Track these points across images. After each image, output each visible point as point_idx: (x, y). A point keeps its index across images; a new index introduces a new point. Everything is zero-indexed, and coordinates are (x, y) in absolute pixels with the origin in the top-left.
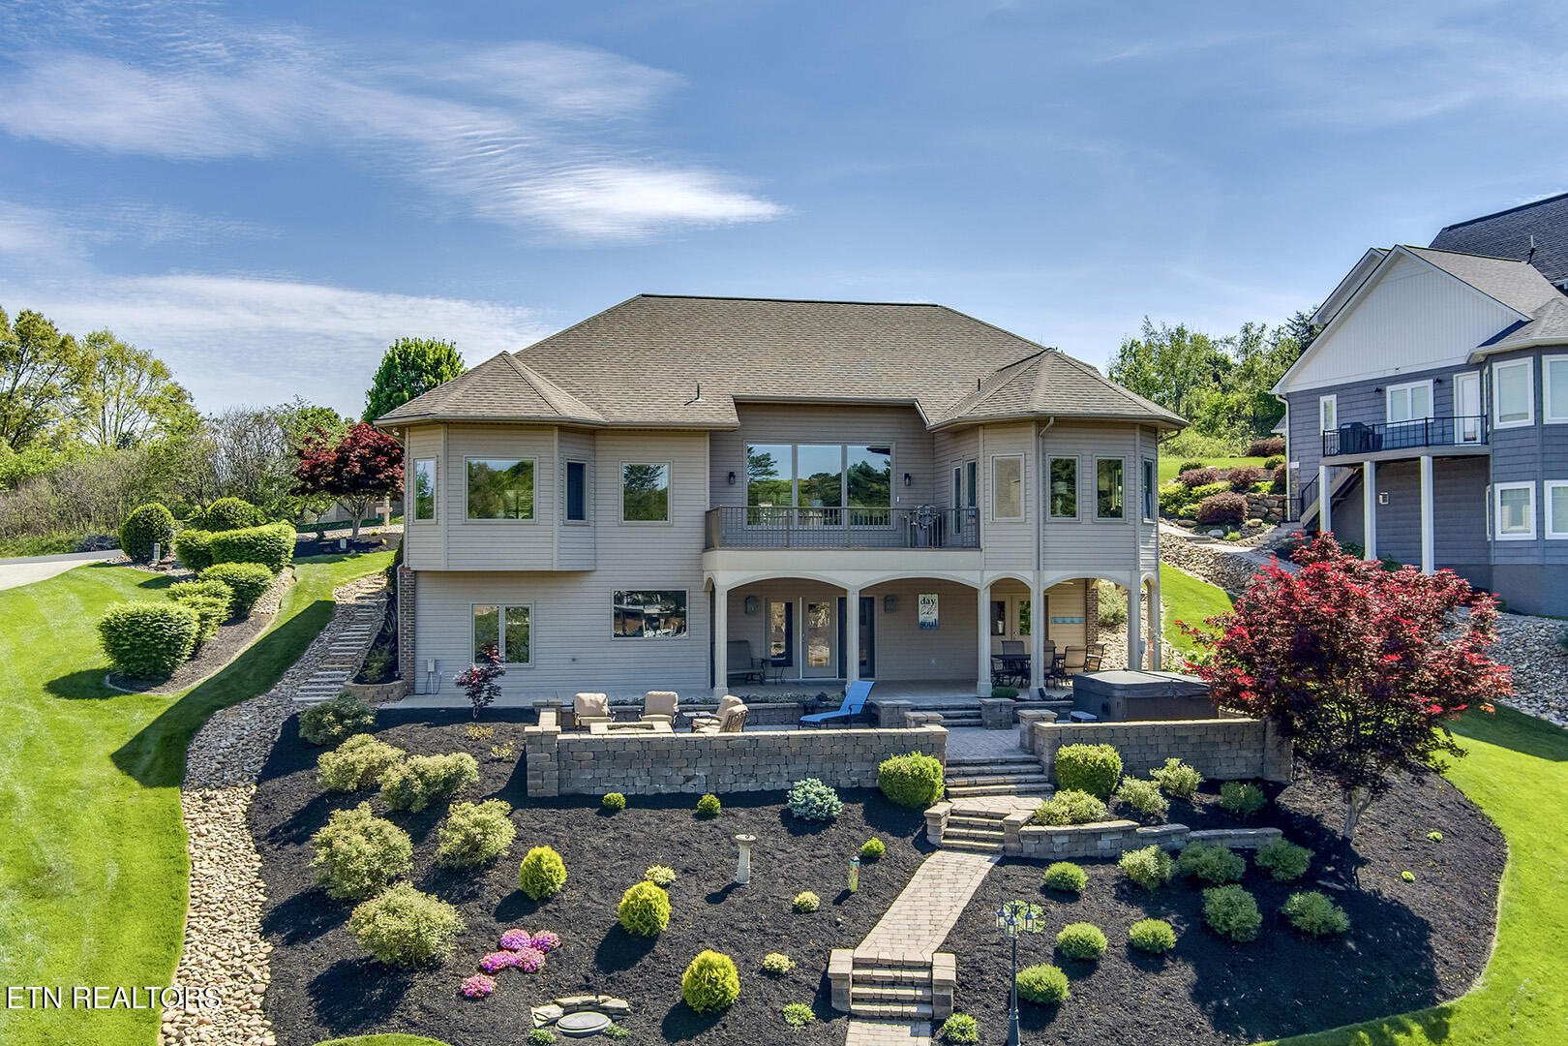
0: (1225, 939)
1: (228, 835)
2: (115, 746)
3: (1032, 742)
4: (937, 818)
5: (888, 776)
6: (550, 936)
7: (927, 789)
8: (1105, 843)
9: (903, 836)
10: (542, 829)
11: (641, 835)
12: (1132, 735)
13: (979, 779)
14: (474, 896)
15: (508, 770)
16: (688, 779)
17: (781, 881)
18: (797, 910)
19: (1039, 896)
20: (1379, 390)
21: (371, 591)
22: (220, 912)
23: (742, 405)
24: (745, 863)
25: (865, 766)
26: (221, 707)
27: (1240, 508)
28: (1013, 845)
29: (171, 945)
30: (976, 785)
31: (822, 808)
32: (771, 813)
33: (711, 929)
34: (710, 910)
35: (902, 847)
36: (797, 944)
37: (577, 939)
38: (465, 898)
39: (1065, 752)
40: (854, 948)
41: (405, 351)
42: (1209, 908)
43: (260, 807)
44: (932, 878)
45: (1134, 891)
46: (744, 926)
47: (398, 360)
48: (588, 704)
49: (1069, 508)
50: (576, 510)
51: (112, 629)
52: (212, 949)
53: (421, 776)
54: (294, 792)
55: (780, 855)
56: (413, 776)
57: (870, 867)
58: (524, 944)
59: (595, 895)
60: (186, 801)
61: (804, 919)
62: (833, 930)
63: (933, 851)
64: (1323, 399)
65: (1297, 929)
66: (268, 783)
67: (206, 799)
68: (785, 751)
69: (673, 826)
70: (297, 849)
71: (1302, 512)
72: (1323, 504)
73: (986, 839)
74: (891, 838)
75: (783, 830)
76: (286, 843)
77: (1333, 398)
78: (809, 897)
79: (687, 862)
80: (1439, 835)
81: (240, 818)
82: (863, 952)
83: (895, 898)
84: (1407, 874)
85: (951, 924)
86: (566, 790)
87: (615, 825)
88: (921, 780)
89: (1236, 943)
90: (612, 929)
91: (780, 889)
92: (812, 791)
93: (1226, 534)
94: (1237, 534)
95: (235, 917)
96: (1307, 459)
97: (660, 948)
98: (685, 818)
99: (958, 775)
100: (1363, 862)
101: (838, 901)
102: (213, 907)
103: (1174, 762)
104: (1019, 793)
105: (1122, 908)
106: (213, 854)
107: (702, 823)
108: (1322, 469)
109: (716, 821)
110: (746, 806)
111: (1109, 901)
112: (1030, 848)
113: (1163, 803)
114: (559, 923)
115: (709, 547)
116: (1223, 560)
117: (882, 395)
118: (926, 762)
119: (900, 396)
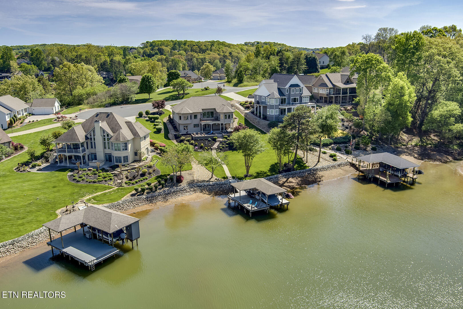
1: (177, 143)
2: (164, 138)
3: (223, 135)
4: (217, 140)
5: (214, 138)
6: (198, 147)
13: (219, 138)
15: (192, 138)
16: (202, 138)
17: (208, 144)
19: (222, 144)
20: (261, 97)
21: (167, 120)
23: (202, 110)
25: (212, 137)
26: (168, 134)
27: (249, 106)
28: (221, 142)
32: (207, 140)
34: (205, 145)
36: (210, 147)
40: (212, 147)
43: (177, 141)
46: (207, 146)
48: (194, 134)
49: (226, 118)
50: (191, 119)
54: (179, 140)
55: (208, 142)
56: (187, 139)
59: (199, 145)
60: (172, 141)
63: (216, 142)
64: (257, 96)
66: (176, 139)
68: (208, 137)
73: (219, 141)
74: (214, 142)
78: (210, 144)
79: (203, 143)
83: (214, 144)
85: (217, 146)
86: (195, 139)
87: (199, 141)
88: (216, 138)
92: (210, 139)
93: (247, 110)
94: (249, 110)
97: (203, 147)
101: (212, 145)
104: (221, 138)
105: (226, 145)
108: (255, 105)
109: (204, 141)
115: (200, 121)
116: (246, 113)
117: (213, 108)
118: (216, 137)
119: (214, 108)
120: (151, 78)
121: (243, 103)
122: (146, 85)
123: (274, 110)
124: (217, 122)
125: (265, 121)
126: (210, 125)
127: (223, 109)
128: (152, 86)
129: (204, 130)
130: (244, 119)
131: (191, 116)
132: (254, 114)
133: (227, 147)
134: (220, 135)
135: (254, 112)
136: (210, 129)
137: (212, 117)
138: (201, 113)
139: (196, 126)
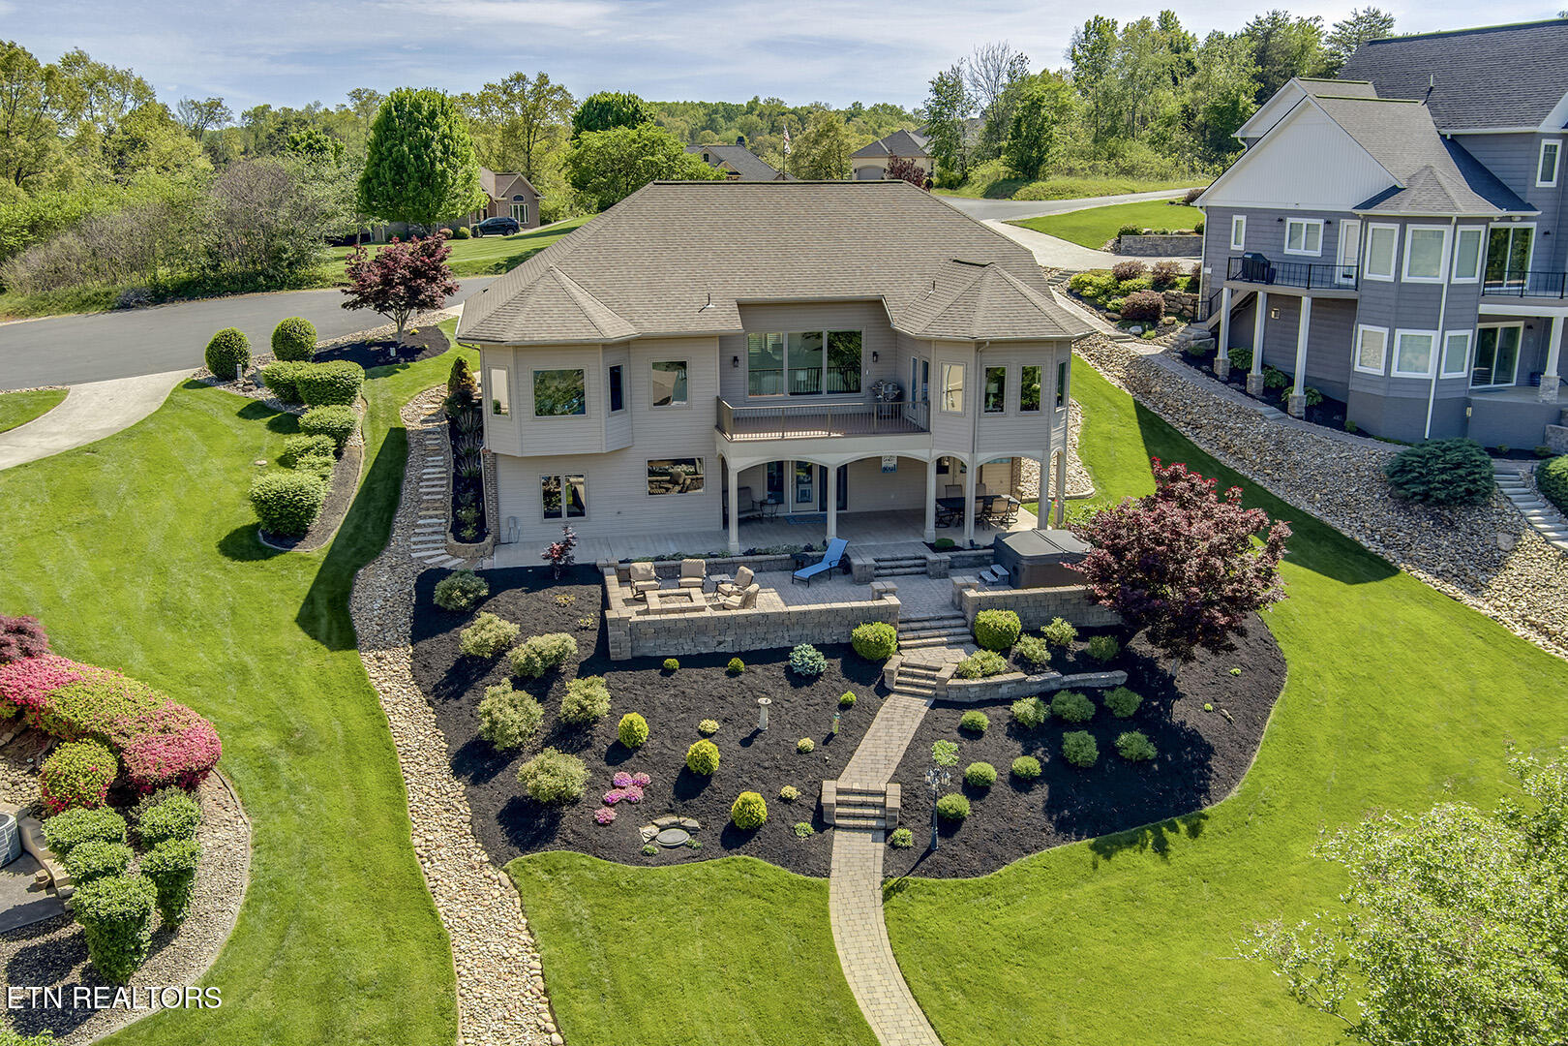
0: (1074, 768)
1: (405, 691)
2: (295, 611)
3: (961, 602)
4: (891, 672)
5: (858, 640)
6: (645, 777)
7: (885, 650)
8: (1004, 691)
9: (868, 685)
10: (625, 689)
11: (693, 692)
12: (1030, 600)
13: (923, 634)
14: (588, 745)
15: (593, 636)
16: (720, 643)
17: (788, 726)
18: (800, 751)
19: (957, 735)
20: (1280, 220)
21: (431, 412)
22: (421, 758)
23: (744, 307)
24: (765, 715)
25: (842, 629)
26: (360, 567)
27: (1158, 307)
28: (942, 693)
29: (399, 788)
30: (919, 638)
31: (814, 667)
32: (777, 669)
33: (746, 767)
34: (744, 752)
35: (867, 693)
36: (801, 777)
37: (660, 777)
38: (582, 747)
39: (983, 617)
40: (837, 779)
41: (399, 105)
42: (1065, 747)
43: (420, 666)
44: (887, 720)
45: (1019, 730)
46: (766, 764)
47: (395, 113)
48: (640, 572)
49: (999, 406)
50: (617, 402)
51: (265, 502)
52: (426, 789)
53: (539, 654)
54: (443, 651)
55: (787, 705)
56: (534, 655)
57: (847, 712)
58: (630, 782)
59: (668, 743)
60: (366, 659)
61: (805, 758)
62: (823, 765)
63: (888, 694)
64: (1236, 218)
65: (1122, 757)
66: (420, 644)
67: (379, 659)
68: (787, 622)
69: (713, 683)
70: (456, 704)
71: (1210, 316)
72: (1223, 315)
73: (924, 687)
74: (860, 687)
75: (787, 684)
76: (447, 698)
77: (1243, 218)
78: (807, 742)
79: (725, 713)
80: (1237, 671)
81: (408, 676)
82: (842, 783)
83: (863, 736)
84: (1208, 706)
85: (898, 760)
86: (636, 654)
87: (674, 683)
88: (881, 644)
89: (1081, 768)
90: (683, 769)
91: (787, 735)
92: (806, 655)
93: (1144, 332)
94: (1153, 333)
95: (432, 762)
96: (1218, 267)
97: (714, 783)
98: (718, 673)
99: (907, 630)
100: (1179, 696)
101: (825, 743)
102: (414, 754)
103: (1058, 621)
104: (949, 645)
105: (1010, 743)
106: (400, 708)
107: (733, 680)
108: (1225, 290)
109: (742, 677)
110: (760, 663)
111: (1002, 736)
112: (953, 696)
113: (1048, 656)
114: (650, 767)
115: (720, 427)
116: (1138, 362)
117: (856, 293)
118: (885, 630)
119: (870, 293)
120: (433, 114)
121: (1096, 280)
122: (399, 167)
123: (1435, 335)
124: (889, 446)
125: (1338, 434)
126: (824, 470)
127: (968, 301)
128: (439, 167)
129: (760, 519)
130: (1134, 413)
131: (616, 375)
132: (1211, 374)
133: (1021, 783)
134: (931, 595)
135: (1215, 352)
136: (823, 507)
137: (839, 386)
138: (724, 339)
139: (664, 476)
